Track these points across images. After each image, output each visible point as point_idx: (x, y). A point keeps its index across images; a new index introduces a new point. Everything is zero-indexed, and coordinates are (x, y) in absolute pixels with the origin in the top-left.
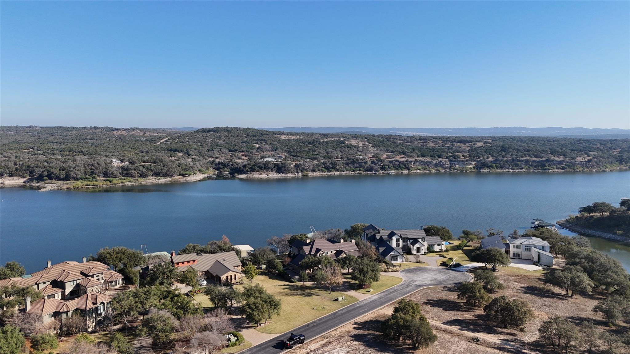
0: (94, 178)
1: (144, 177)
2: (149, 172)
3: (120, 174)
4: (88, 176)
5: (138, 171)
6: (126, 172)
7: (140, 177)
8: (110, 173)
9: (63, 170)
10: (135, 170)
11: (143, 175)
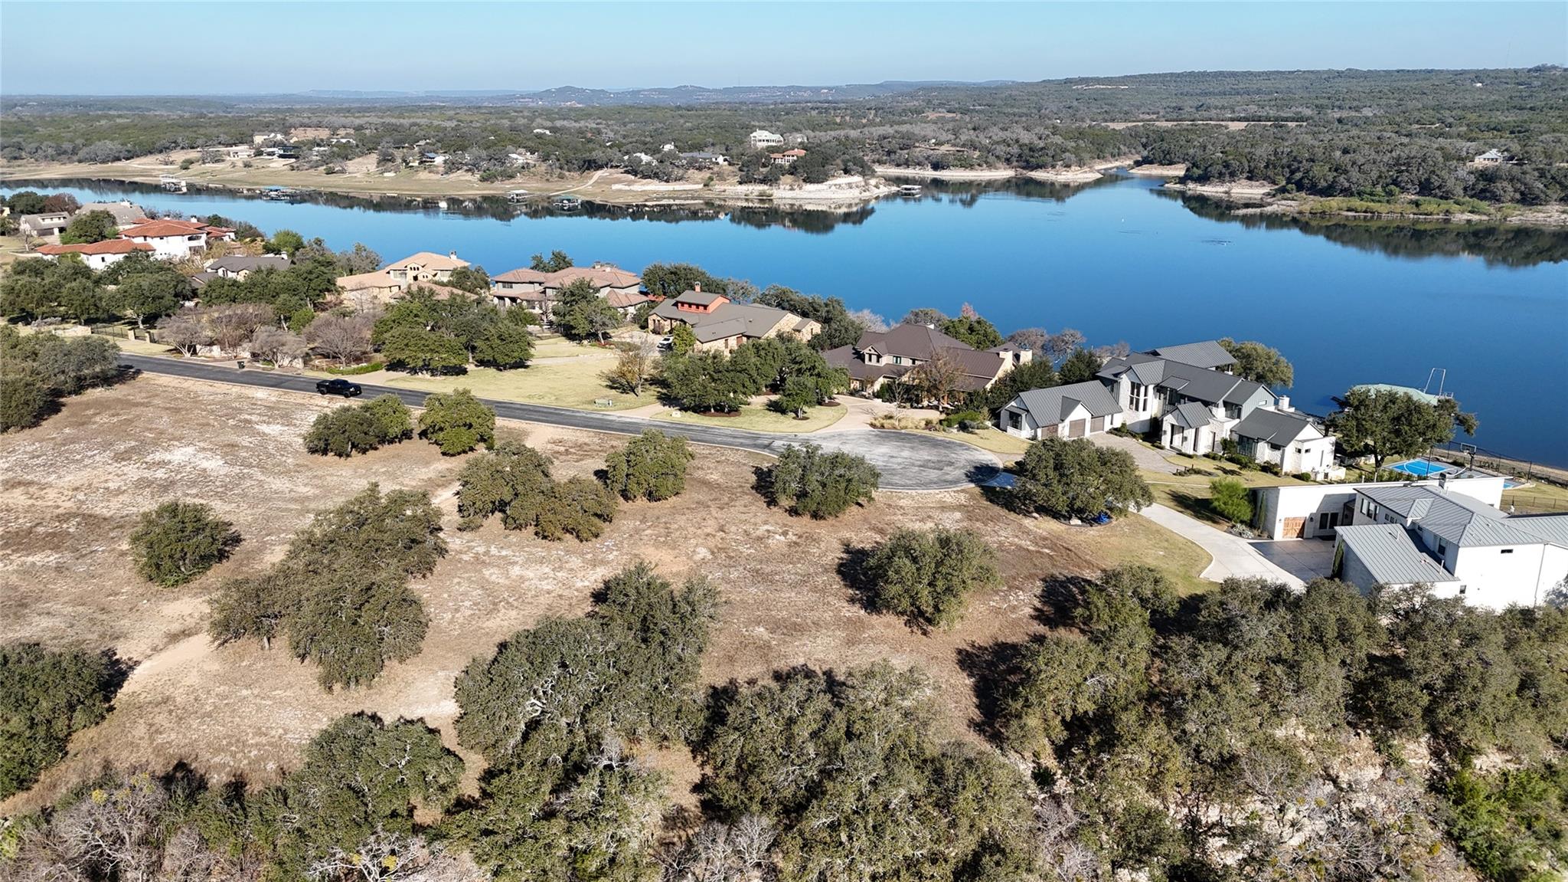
0: (1390, 194)
1: (1532, 204)
2: (1549, 192)
3: (1465, 189)
4: (1379, 189)
5: (1519, 185)
6: (1485, 186)
7: (1518, 202)
8: (1437, 184)
9: (1336, 170)
10: (1511, 180)
11: (1528, 199)
